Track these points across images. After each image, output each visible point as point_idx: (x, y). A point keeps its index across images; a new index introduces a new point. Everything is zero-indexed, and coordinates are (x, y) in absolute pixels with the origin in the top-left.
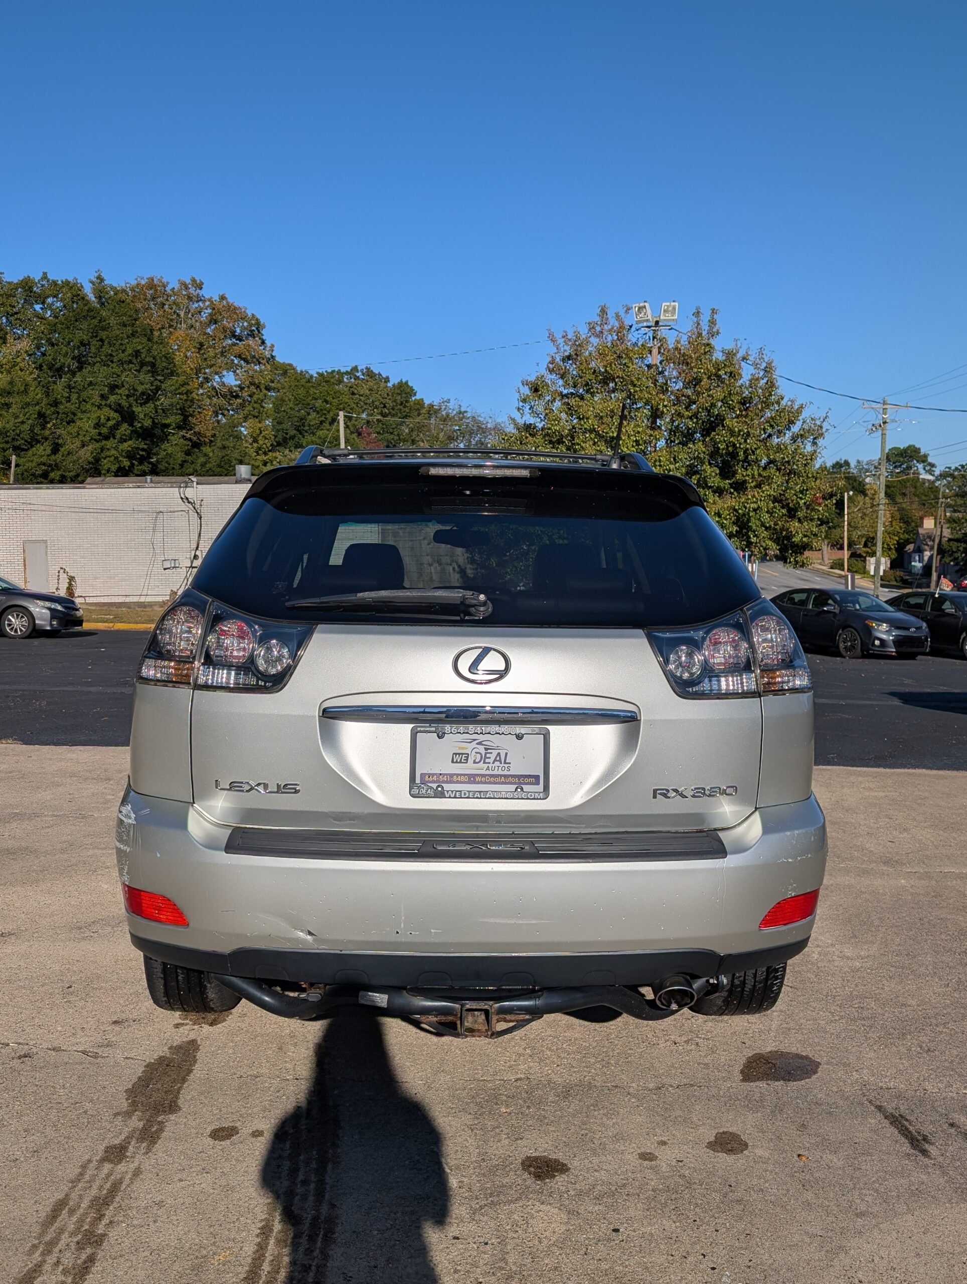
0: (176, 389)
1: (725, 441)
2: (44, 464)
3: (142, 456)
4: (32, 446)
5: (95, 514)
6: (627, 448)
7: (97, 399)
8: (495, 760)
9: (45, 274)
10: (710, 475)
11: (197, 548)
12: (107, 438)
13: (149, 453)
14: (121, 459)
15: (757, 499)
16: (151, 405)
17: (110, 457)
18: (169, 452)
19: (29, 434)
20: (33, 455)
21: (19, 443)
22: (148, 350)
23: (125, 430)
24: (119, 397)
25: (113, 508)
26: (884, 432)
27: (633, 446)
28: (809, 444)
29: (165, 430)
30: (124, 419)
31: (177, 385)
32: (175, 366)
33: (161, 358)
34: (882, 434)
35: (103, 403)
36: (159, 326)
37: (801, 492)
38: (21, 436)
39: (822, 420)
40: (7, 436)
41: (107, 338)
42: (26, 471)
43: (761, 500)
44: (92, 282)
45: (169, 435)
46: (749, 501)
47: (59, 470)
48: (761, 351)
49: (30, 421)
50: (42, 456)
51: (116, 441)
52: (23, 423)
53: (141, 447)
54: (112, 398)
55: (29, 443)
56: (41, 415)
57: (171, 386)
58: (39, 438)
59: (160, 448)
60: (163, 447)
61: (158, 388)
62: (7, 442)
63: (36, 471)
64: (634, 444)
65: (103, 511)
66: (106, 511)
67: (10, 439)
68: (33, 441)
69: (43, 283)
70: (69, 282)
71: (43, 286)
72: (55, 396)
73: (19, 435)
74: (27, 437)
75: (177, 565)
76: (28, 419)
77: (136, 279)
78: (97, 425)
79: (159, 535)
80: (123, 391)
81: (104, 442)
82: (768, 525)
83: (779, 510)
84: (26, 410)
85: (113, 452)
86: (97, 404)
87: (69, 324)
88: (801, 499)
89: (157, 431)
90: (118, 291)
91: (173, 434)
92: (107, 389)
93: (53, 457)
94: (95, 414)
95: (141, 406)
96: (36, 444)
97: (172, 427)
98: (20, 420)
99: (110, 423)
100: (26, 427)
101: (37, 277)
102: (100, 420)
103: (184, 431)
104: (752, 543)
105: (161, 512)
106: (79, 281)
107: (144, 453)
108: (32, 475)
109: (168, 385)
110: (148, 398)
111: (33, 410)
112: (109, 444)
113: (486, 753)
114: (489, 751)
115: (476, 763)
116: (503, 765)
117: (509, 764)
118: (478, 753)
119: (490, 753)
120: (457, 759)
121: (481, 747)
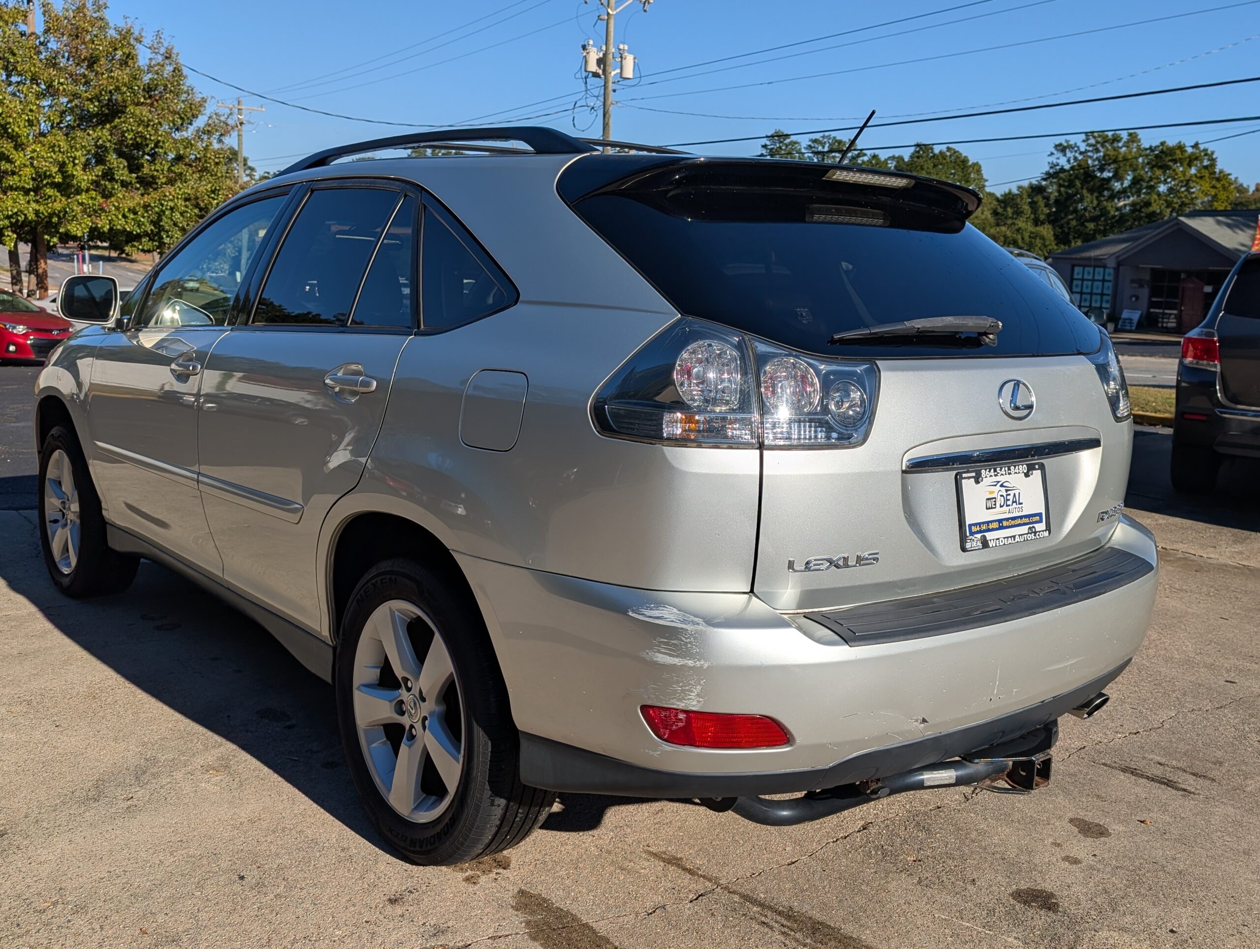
1: (132, 131)
6: (19, 127)
8: (1013, 502)
10: (118, 167)
15: (173, 196)
26: (240, 133)
27: (25, 127)
28: (215, 141)
34: (239, 135)
37: (213, 192)
39: (226, 116)
43: (178, 198)
46: (167, 199)
48: (158, 34)
64: (27, 124)
82: (181, 225)
83: (191, 210)
88: (214, 199)
104: (165, 244)
113: (1007, 495)
114: (1009, 492)
115: (1001, 506)
116: (1018, 506)
117: (1022, 504)
118: (1002, 496)
119: (1009, 495)
120: (989, 505)
121: (1003, 489)
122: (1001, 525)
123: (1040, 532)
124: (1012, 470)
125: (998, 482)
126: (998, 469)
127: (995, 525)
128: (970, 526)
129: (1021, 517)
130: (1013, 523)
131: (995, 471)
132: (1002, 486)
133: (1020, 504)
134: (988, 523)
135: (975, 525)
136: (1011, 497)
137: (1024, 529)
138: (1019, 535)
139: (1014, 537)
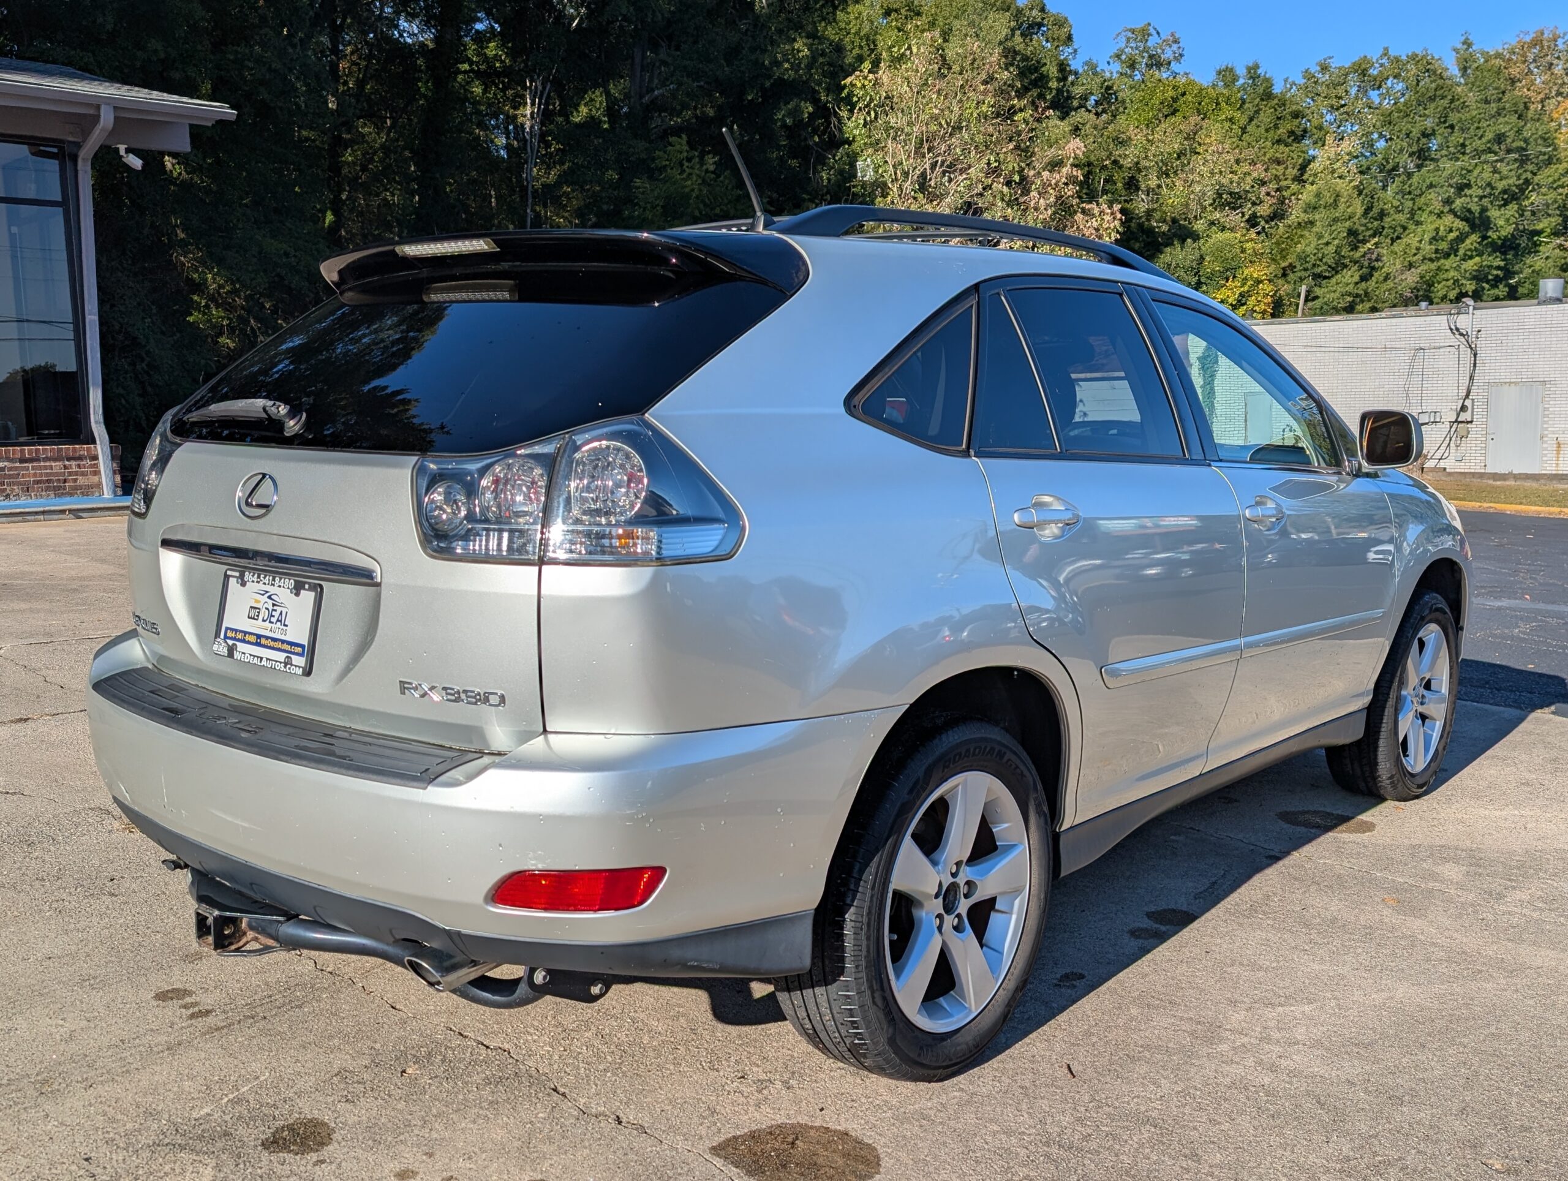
0: (1555, 181)
2: (1350, 294)
3: (1497, 276)
4: (1337, 272)
5: (1336, 354)
7: (1437, 206)
8: (278, 620)
9: (1386, 49)
11: (1467, 396)
12: (1447, 256)
13: (1508, 273)
14: (1464, 282)
16: (1513, 207)
17: (1447, 280)
18: (1537, 268)
19: (1333, 258)
20: (1337, 284)
21: (1320, 269)
22: (1517, 132)
23: (1472, 244)
24: (1468, 199)
25: (1359, 345)
29: (1535, 238)
30: (1474, 227)
31: (1557, 176)
32: (1555, 149)
33: (1536, 140)
35: (1447, 209)
36: (1542, 96)
38: (1324, 260)
40: (1307, 262)
41: (1459, 122)
42: (1326, 304)
44: (1456, 51)
45: (1540, 245)
47: (1369, 301)
49: (1336, 242)
50: (1348, 284)
51: (1458, 258)
52: (1327, 244)
53: (1495, 264)
54: (1458, 203)
55: (1333, 269)
56: (1352, 233)
57: (1548, 177)
58: (1347, 261)
59: (1525, 264)
60: (1528, 262)
61: (1527, 182)
62: (1306, 270)
63: (1339, 303)
65: (1346, 350)
66: (1350, 350)
67: (1309, 266)
68: (1338, 267)
69: (1383, 61)
70: (1417, 55)
71: (1382, 65)
72: (1380, 206)
73: (1321, 260)
74: (1331, 262)
75: (1438, 420)
76: (1334, 239)
77: (1518, 36)
78: (1434, 239)
79: (1416, 379)
80: (1475, 191)
81: (1442, 261)
84: (1333, 228)
85: (1452, 273)
86: (1436, 211)
87: (1408, 111)
89: (1523, 242)
90: (1490, 56)
91: (1547, 243)
92: (1452, 190)
93: (1364, 285)
94: (1430, 224)
95: (1499, 210)
96: (1342, 270)
97: (1545, 234)
98: (1324, 241)
99: (1452, 236)
100: (1331, 248)
101: (1374, 55)
102: (1437, 233)
103: (1562, 238)
105: (1422, 349)
106: (1429, 52)
107: (1499, 272)
108: (1333, 308)
109: (1545, 176)
110: (1511, 197)
111: (1342, 228)
112: (1447, 263)
113: (273, 610)
114: (275, 608)
115: (264, 621)
116: (282, 627)
117: (287, 626)
118: (267, 609)
119: (275, 610)
120: (252, 614)
121: (270, 602)
122: (259, 640)
123: (296, 666)
124: (277, 582)
125: (267, 592)
126: (262, 576)
127: (253, 639)
128: (227, 629)
129: (283, 642)
130: (272, 644)
131: (259, 577)
132: (270, 597)
133: (285, 625)
134: (245, 633)
135: (232, 630)
136: (276, 614)
137: (281, 657)
138: (267, 659)
139: (262, 659)
